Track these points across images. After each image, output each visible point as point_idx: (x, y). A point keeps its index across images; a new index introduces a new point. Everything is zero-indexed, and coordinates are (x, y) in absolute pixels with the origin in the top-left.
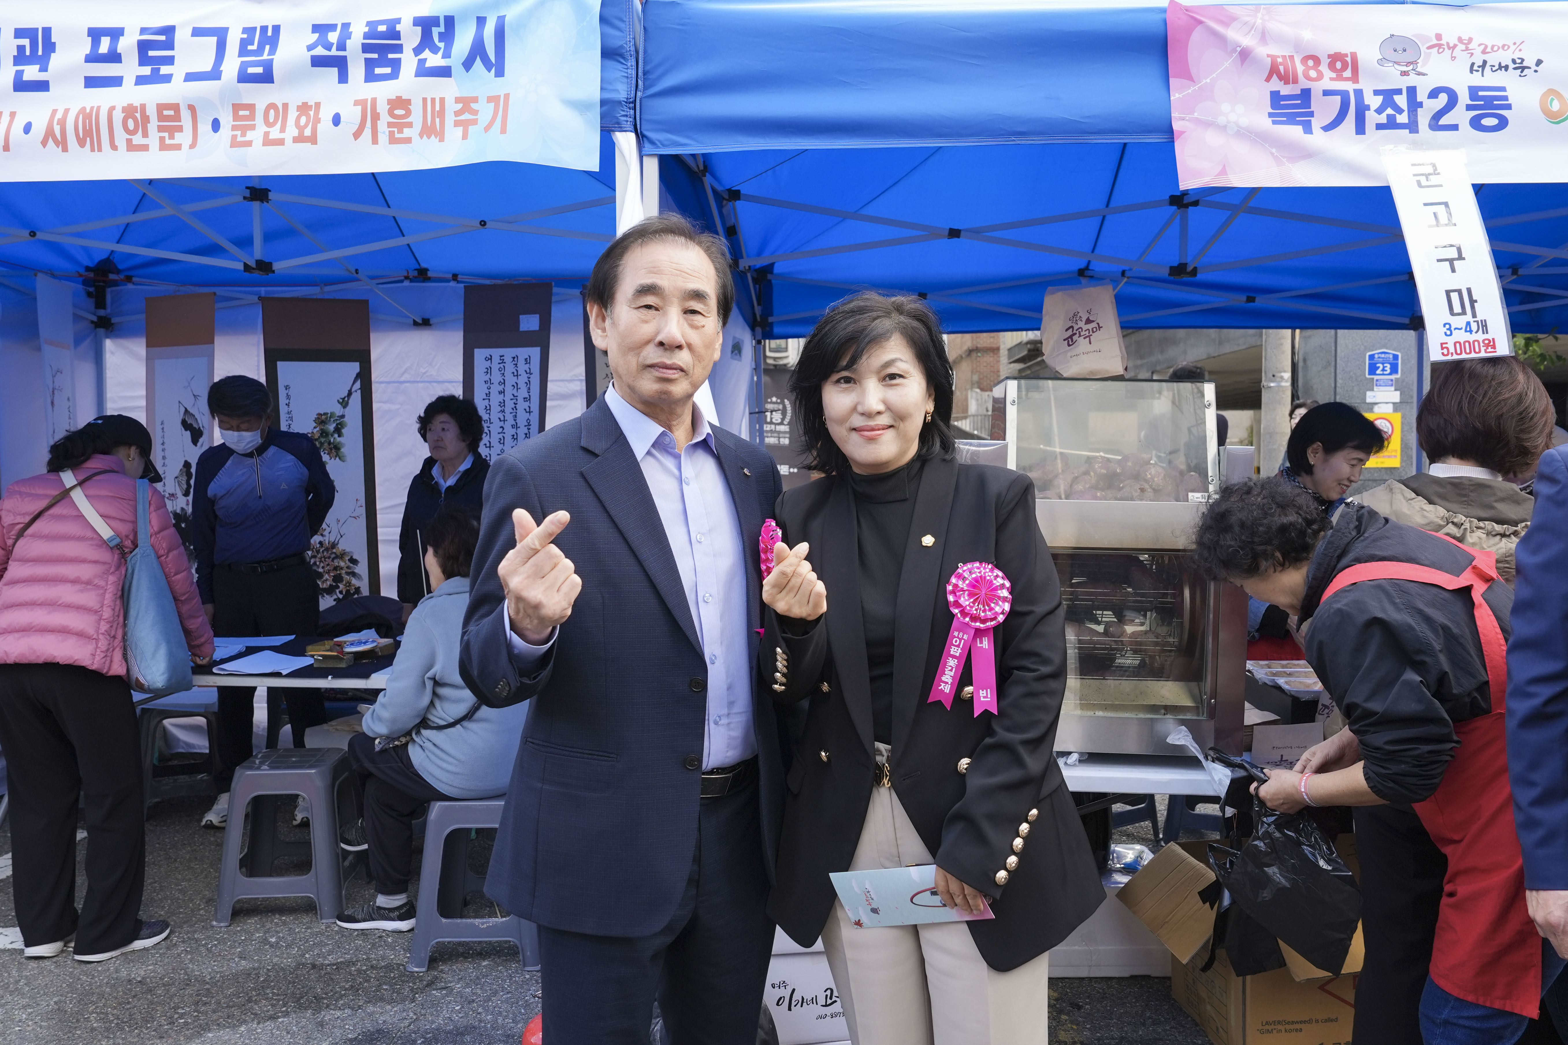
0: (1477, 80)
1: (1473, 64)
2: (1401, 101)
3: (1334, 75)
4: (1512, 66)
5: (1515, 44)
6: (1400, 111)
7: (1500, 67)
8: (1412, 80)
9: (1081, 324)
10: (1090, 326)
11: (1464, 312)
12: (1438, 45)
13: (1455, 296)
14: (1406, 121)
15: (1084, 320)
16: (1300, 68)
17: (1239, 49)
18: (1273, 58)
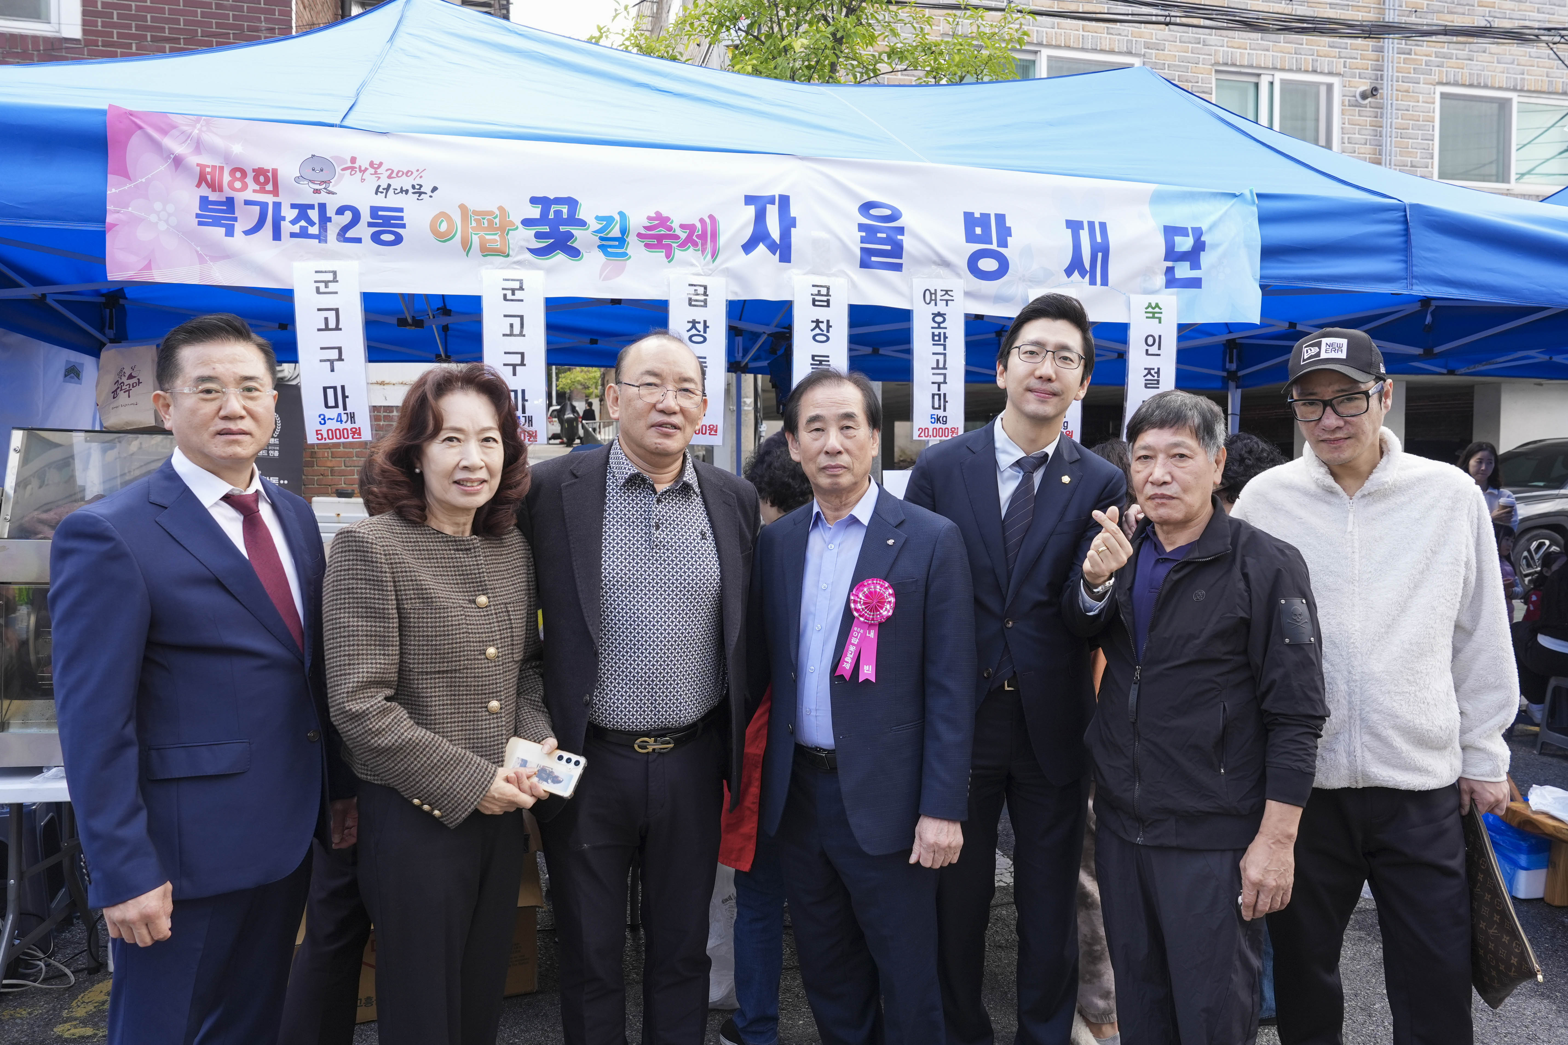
0: (380, 201)
1: (379, 186)
2: (314, 214)
3: (257, 187)
4: (411, 190)
5: (418, 170)
6: (312, 224)
7: (402, 191)
8: (323, 198)
9: (124, 379)
10: (131, 381)
11: (336, 406)
12: (352, 166)
13: (330, 392)
14: (317, 233)
15: (127, 375)
16: (227, 178)
17: (172, 156)
18: (202, 167)
